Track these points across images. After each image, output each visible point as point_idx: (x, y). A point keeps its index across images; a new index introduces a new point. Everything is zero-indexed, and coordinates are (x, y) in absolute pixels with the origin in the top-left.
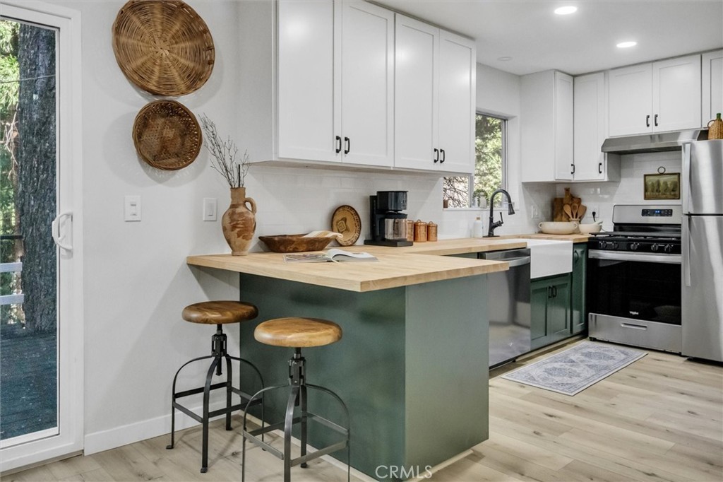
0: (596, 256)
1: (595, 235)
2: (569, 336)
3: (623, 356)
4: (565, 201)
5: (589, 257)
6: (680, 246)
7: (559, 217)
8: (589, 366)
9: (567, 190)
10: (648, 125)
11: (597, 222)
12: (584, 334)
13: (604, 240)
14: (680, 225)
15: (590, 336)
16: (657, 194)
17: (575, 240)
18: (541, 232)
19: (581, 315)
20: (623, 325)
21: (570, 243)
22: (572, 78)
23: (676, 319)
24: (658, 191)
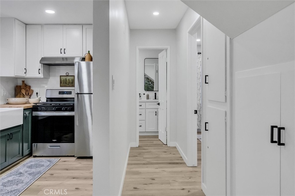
0: (37, 115)
1: (36, 104)
2: (21, 158)
3: (49, 163)
4: (22, 87)
5: (33, 115)
6: (74, 108)
7: (19, 95)
8: (30, 174)
9: (23, 82)
10: (61, 53)
11: (39, 97)
12: (30, 155)
13: (40, 106)
14: (74, 98)
15: (33, 155)
16: (66, 84)
17: (24, 107)
18: (8, 104)
19: (28, 145)
20: (49, 147)
21: (22, 109)
22: (25, 25)
23: (72, 140)
24: (66, 83)
